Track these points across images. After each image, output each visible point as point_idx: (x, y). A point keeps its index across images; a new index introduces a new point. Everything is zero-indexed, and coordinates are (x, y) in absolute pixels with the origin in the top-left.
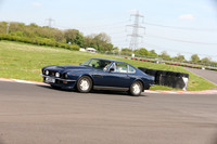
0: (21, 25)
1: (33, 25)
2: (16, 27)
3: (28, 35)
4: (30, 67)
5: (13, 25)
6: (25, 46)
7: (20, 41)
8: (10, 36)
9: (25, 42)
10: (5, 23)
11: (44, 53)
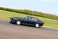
0: (49, 14)
1: (51, 14)
2: (47, 15)
3: (50, 16)
4: (50, 24)
5: (47, 14)
6: (49, 19)
7: (48, 18)
8: (46, 17)
9: (49, 18)
10: (45, 14)
11: (54, 21)
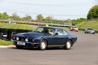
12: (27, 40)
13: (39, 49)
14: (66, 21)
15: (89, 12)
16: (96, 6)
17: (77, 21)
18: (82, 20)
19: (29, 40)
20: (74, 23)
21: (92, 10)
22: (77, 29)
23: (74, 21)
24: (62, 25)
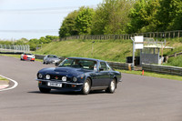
12: (64, 79)
13: (82, 93)
14: (18, 43)
15: (63, 25)
16: (75, 12)
17: (40, 41)
18: (50, 39)
19: (68, 79)
20: (34, 45)
21: (68, 21)
22: (32, 57)
23: (35, 41)
24: (10, 51)
